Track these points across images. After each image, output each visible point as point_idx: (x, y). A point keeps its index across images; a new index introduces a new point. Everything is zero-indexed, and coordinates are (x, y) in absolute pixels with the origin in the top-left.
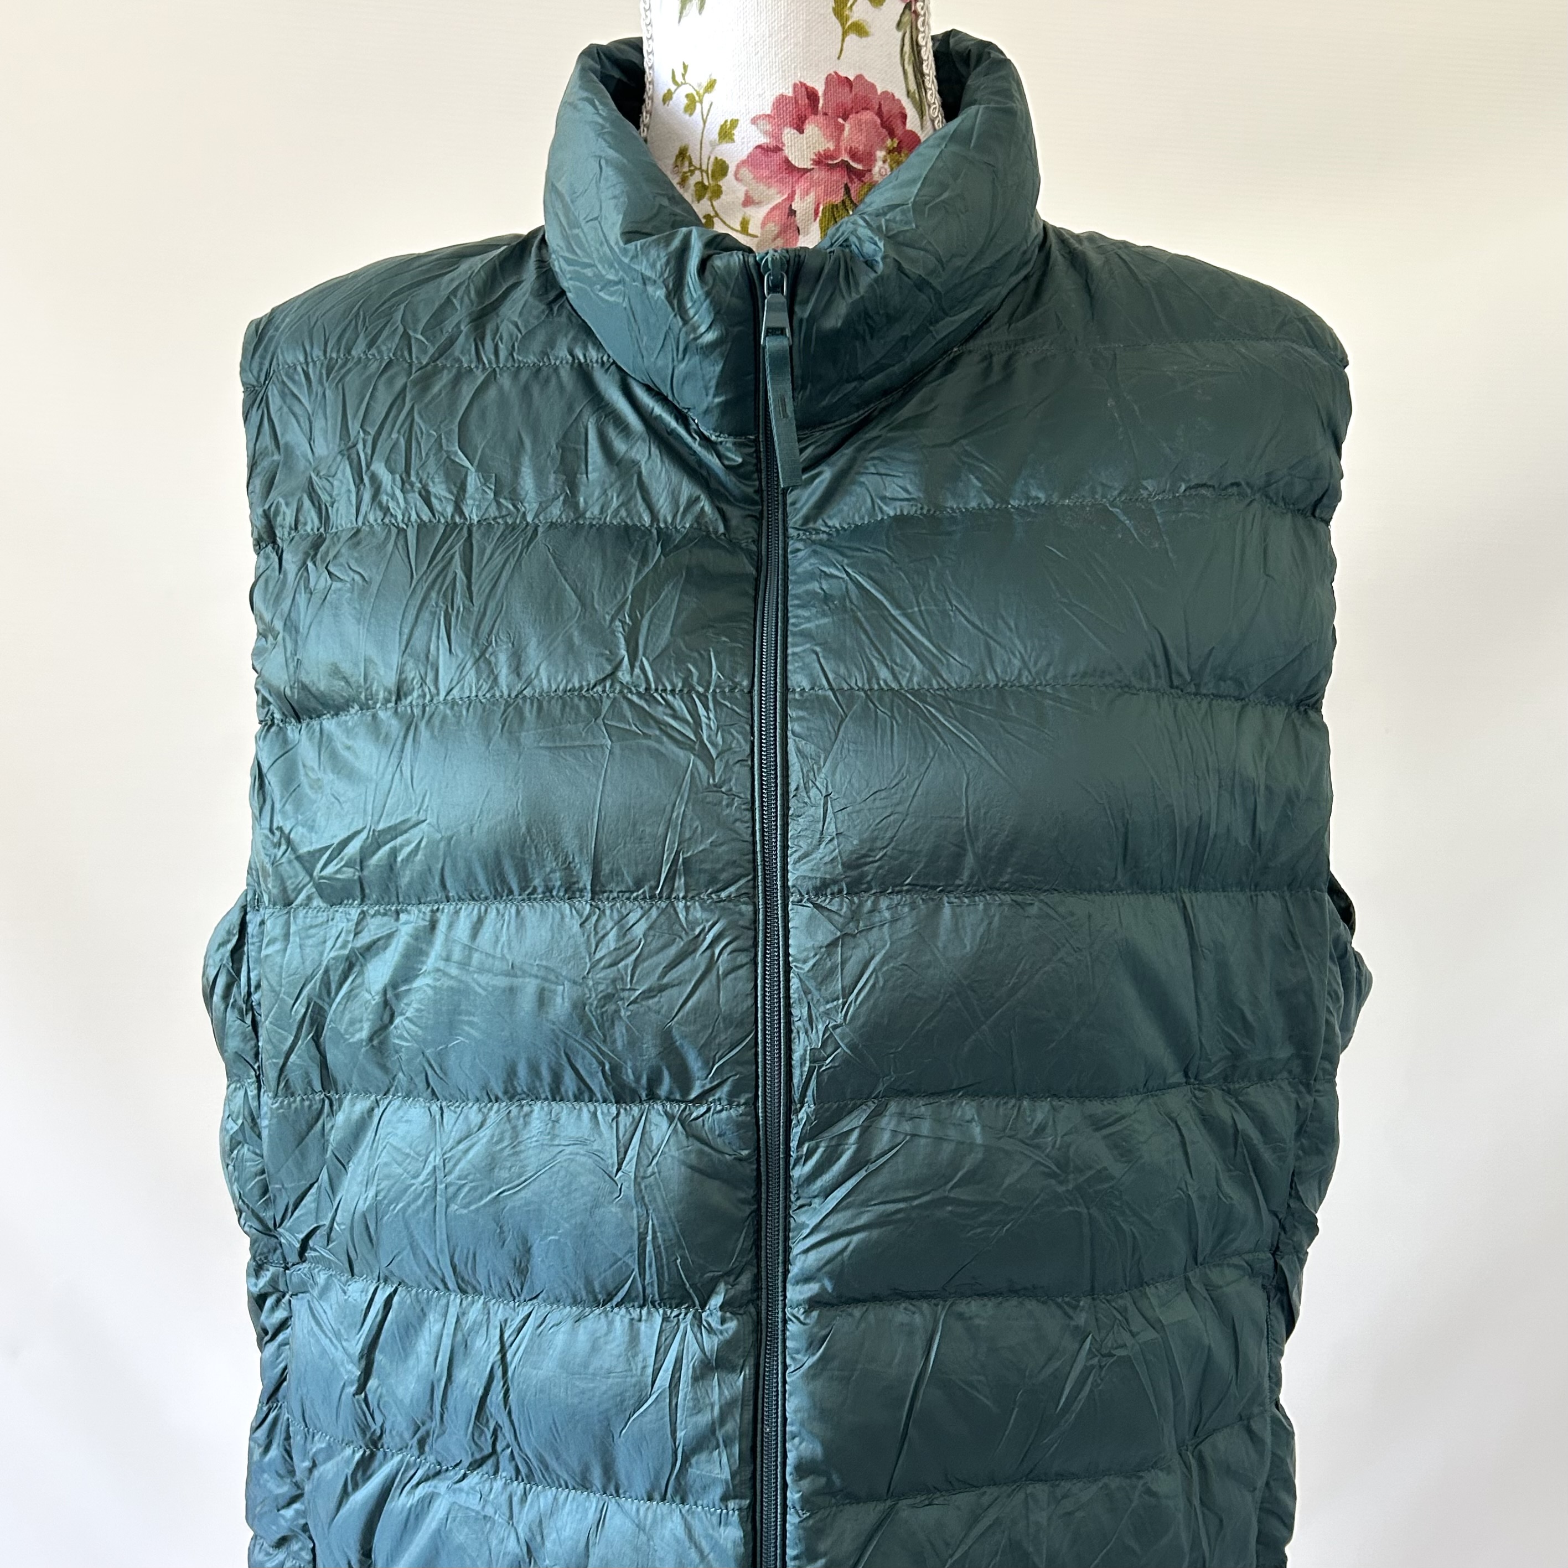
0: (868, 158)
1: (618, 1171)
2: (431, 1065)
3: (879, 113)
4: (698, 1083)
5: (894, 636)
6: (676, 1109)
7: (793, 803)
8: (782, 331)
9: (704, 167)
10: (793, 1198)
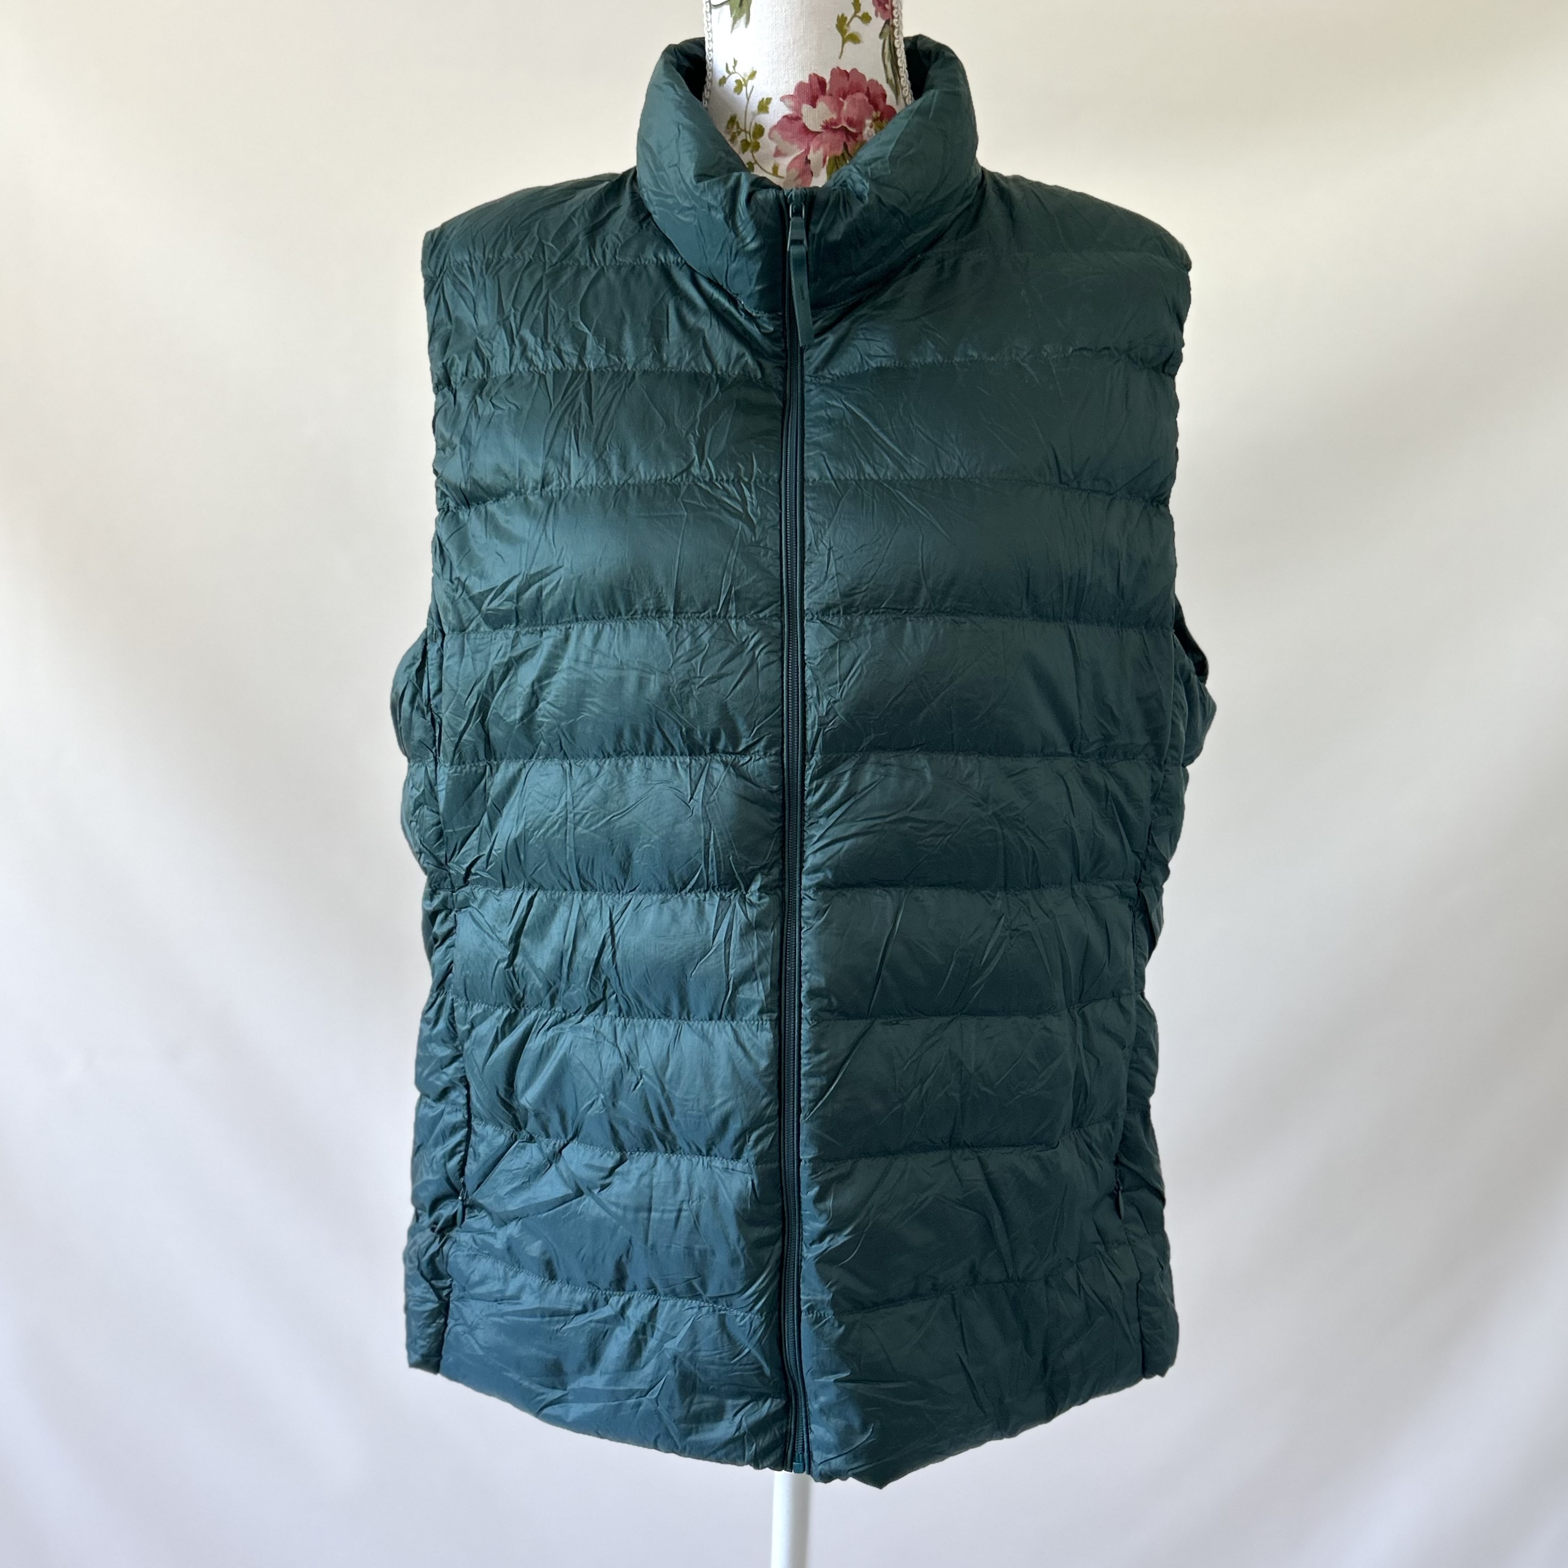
0: (860, 124)
1: (691, 798)
2: (564, 734)
3: (868, 94)
4: (744, 740)
5: (875, 445)
6: (730, 758)
7: (807, 555)
8: (801, 242)
9: (748, 130)
10: (806, 819)
